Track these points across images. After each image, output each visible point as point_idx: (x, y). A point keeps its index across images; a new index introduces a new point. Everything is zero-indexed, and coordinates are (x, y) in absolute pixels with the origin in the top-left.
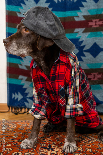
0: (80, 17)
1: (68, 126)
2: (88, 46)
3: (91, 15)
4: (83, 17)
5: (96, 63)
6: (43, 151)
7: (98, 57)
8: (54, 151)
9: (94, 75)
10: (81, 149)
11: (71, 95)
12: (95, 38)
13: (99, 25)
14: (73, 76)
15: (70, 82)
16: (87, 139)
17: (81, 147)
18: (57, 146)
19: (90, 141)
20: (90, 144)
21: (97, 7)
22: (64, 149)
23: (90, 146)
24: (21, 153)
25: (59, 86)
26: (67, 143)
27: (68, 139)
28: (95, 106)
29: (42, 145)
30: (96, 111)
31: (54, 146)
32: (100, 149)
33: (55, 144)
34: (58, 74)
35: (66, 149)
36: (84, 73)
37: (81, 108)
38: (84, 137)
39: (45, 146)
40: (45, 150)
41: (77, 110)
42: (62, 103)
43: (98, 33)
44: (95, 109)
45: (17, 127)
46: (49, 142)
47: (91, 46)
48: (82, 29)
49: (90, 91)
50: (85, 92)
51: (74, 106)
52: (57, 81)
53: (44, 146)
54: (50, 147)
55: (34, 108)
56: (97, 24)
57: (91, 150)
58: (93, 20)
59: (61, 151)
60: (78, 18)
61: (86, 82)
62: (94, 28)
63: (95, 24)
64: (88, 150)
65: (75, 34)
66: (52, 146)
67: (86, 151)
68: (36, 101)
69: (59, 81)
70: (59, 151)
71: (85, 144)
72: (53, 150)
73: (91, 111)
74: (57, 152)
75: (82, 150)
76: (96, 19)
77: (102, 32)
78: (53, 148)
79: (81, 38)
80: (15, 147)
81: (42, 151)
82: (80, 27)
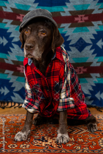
0: (66, 12)
1: (60, 118)
2: (74, 41)
3: (77, 11)
4: (69, 13)
5: (82, 57)
6: (38, 143)
7: (83, 51)
8: (48, 142)
9: (80, 69)
10: (73, 139)
11: (63, 90)
12: (80, 33)
13: (85, 20)
14: (66, 72)
15: (63, 77)
16: (77, 130)
17: (73, 138)
18: (49, 138)
19: (80, 132)
20: (81, 134)
21: (82, 3)
22: (58, 140)
23: (81, 136)
24: (17, 145)
25: (54, 82)
26: (59, 135)
27: (60, 131)
28: (84, 99)
29: (36, 137)
30: (85, 103)
31: (47, 138)
32: (91, 139)
33: (47, 136)
34: (53, 71)
35: (60, 140)
36: (72, 67)
37: (73, 101)
38: (74, 128)
39: (39, 138)
40: (40, 142)
41: (69, 104)
42: (57, 97)
43: (84, 28)
44: (84, 102)
45: (7, 121)
46: (42, 134)
47: (77, 40)
48: (68, 24)
49: (79, 85)
50: (74, 86)
51: (66, 100)
52: (52, 77)
53: (37, 138)
54: (43, 138)
55: (27, 102)
56: (83, 19)
57: (82, 140)
58: (79, 16)
59: (55, 142)
60: (64, 13)
61: (75, 76)
62: (80, 23)
63: (80, 19)
64: (80, 140)
65: (61, 29)
66: (45, 138)
67: (78, 141)
68: (30, 96)
69: (54, 77)
70: (53, 142)
71: (76, 135)
72: (46, 141)
73: (80, 103)
74: (51, 143)
75: (74, 141)
76: (82, 14)
77: (87, 27)
78: (47, 139)
79: (67, 32)
80: (9, 140)
81: (36, 142)
82: (66, 23)
